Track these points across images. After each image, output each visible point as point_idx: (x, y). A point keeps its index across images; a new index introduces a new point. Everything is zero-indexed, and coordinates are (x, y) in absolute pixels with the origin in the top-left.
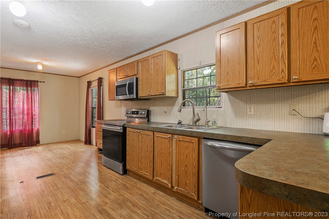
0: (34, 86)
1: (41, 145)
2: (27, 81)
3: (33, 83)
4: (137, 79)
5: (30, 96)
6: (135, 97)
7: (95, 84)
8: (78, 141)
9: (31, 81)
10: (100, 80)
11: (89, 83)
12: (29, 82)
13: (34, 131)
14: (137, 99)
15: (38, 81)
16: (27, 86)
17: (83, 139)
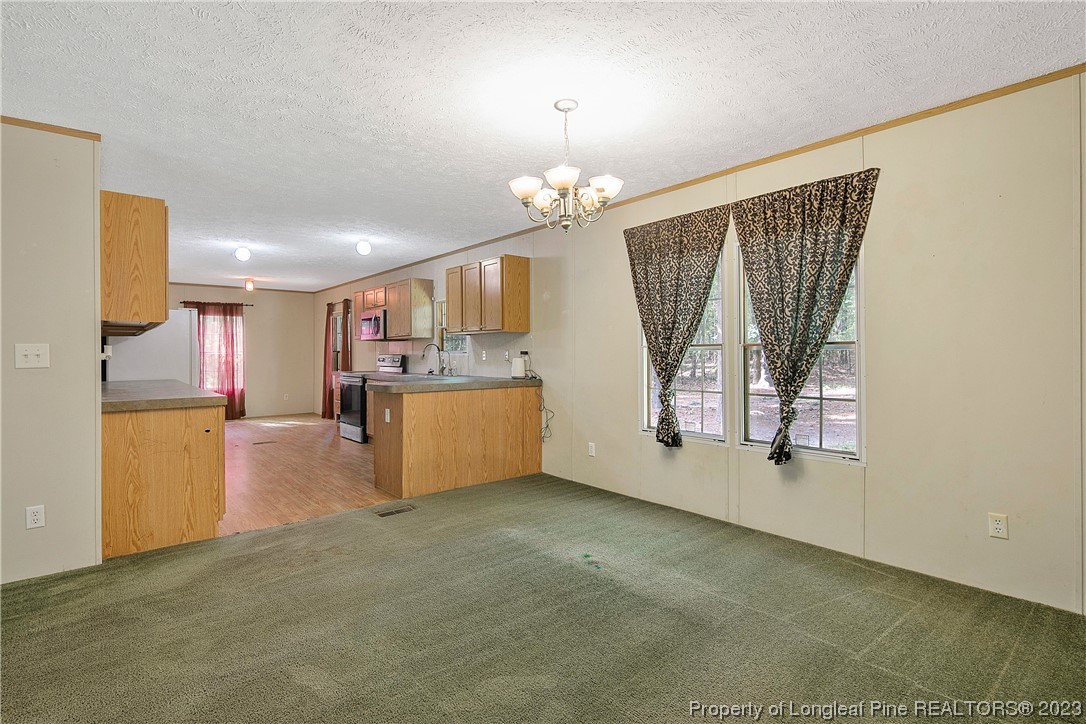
0: (237, 314)
1: (249, 418)
2: (225, 305)
3: (234, 308)
4: (385, 311)
5: (230, 331)
6: (383, 337)
7: (339, 310)
8: (312, 415)
9: (231, 305)
10: (347, 303)
11: (331, 307)
12: (228, 307)
13: (237, 393)
14: (385, 339)
15: (242, 305)
16: (225, 314)
17: (320, 410)
